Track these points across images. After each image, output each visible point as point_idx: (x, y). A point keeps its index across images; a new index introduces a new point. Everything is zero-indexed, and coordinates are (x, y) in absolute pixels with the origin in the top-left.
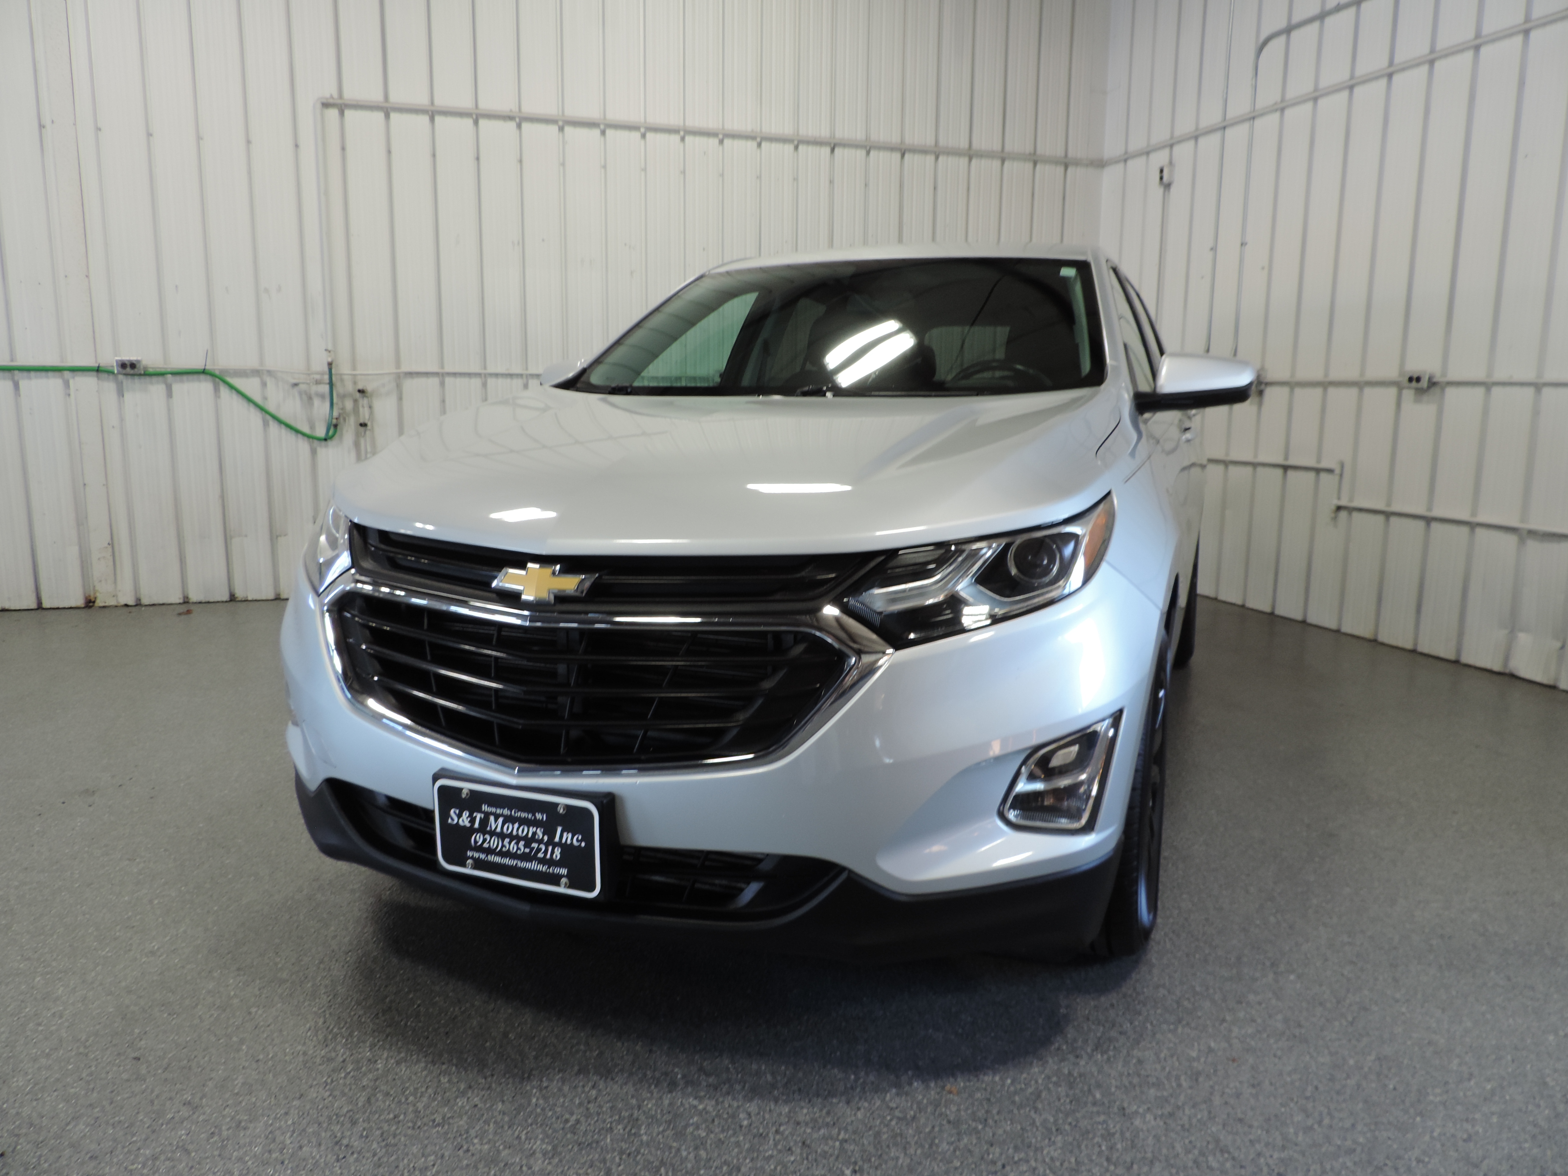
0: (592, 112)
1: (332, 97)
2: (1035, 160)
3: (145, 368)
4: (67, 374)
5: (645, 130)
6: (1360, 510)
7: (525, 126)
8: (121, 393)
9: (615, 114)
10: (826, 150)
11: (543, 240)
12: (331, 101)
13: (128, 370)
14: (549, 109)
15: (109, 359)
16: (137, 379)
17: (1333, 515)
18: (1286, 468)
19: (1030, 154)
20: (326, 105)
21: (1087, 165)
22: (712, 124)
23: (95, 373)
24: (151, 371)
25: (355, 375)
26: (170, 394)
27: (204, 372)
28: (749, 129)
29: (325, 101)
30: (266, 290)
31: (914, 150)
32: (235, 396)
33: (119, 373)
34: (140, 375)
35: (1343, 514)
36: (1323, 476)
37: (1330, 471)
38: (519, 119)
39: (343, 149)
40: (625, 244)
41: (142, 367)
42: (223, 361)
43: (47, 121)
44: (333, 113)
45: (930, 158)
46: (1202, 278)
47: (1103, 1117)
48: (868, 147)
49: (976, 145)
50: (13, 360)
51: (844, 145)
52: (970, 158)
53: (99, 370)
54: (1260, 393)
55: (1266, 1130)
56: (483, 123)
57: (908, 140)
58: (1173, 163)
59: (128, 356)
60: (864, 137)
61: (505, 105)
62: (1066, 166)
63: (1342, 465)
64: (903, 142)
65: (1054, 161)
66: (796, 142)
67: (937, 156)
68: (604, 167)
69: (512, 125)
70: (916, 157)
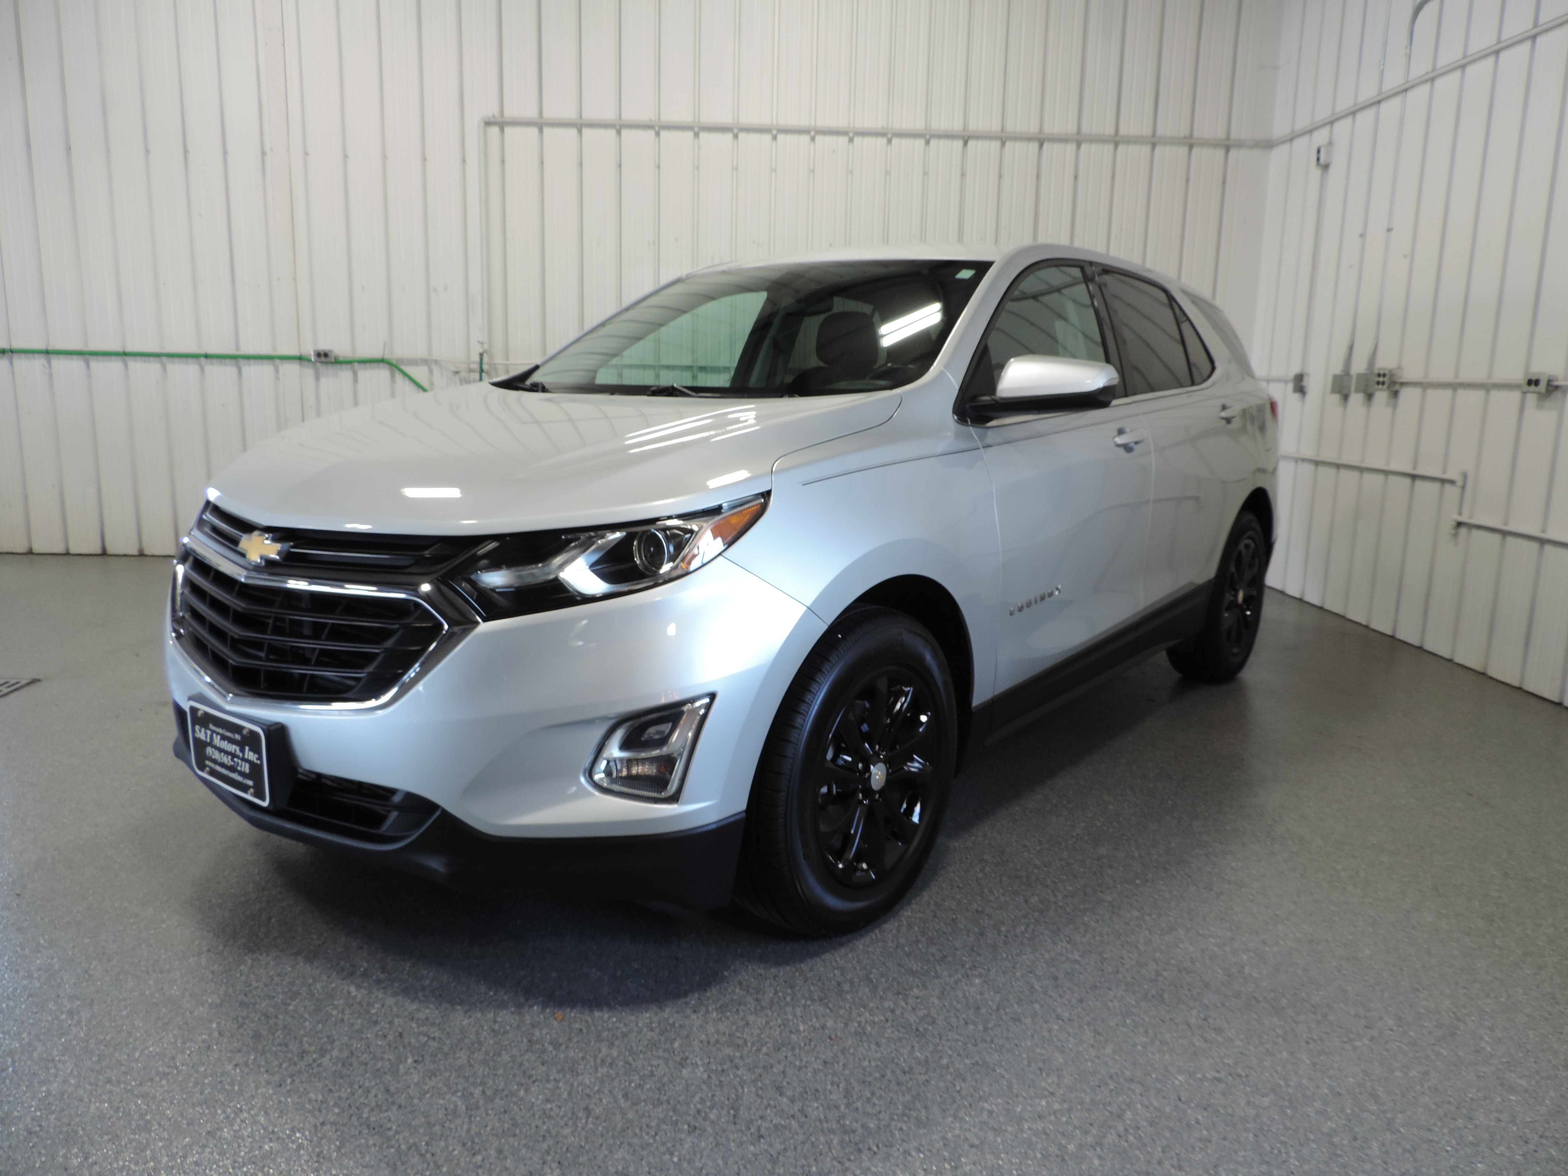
0: (725, 117)
1: (494, 116)
2: (1190, 143)
3: (335, 358)
4: (277, 361)
5: (774, 131)
6: (1479, 527)
7: (663, 134)
8: (317, 378)
9: (749, 118)
10: (959, 143)
11: (676, 240)
12: (492, 120)
13: (323, 359)
14: (685, 116)
15: (309, 351)
16: (330, 367)
17: (1453, 532)
18: (1414, 477)
19: (1185, 138)
20: (488, 123)
21: (1252, 147)
22: (841, 123)
23: (297, 361)
24: (341, 359)
25: (507, 365)
26: (356, 380)
27: (382, 361)
28: (879, 125)
29: (487, 120)
30: (435, 290)
31: (1054, 139)
32: (407, 382)
33: (316, 361)
34: (332, 363)
35: (1463, 531)
36: (1448, 487)
37: (1452, 482)
38: (657, 127)
39: (503, 162)
40: (754, 242)
41: (333, 356)
42: (400, 351)
43: (267, 150)
44: (494, 131)
45: (1071, 147)
46: (1351, 266)
47: (661, 1062)
48: (1003, 139)
49: (1123, 131)
50: (238, 349)
51: (977, 137)
52: (1116, 145)
53: (300, 359)
54: (1396, 394)
55: (792, 1100)
56: (625, 132)
57: (1048, 129)
58: (1330, 144)
59: (323, 347)
60: (999, 128)
61: (645, 114)
62: (1228, 149)
63: (1465, 476)
64: (1041, 131)
65: (1214, 144)
66: (927, 136)
67: (1079, 144)
68: (736, 169)
69: (651, 133)
70: (1056, 146)
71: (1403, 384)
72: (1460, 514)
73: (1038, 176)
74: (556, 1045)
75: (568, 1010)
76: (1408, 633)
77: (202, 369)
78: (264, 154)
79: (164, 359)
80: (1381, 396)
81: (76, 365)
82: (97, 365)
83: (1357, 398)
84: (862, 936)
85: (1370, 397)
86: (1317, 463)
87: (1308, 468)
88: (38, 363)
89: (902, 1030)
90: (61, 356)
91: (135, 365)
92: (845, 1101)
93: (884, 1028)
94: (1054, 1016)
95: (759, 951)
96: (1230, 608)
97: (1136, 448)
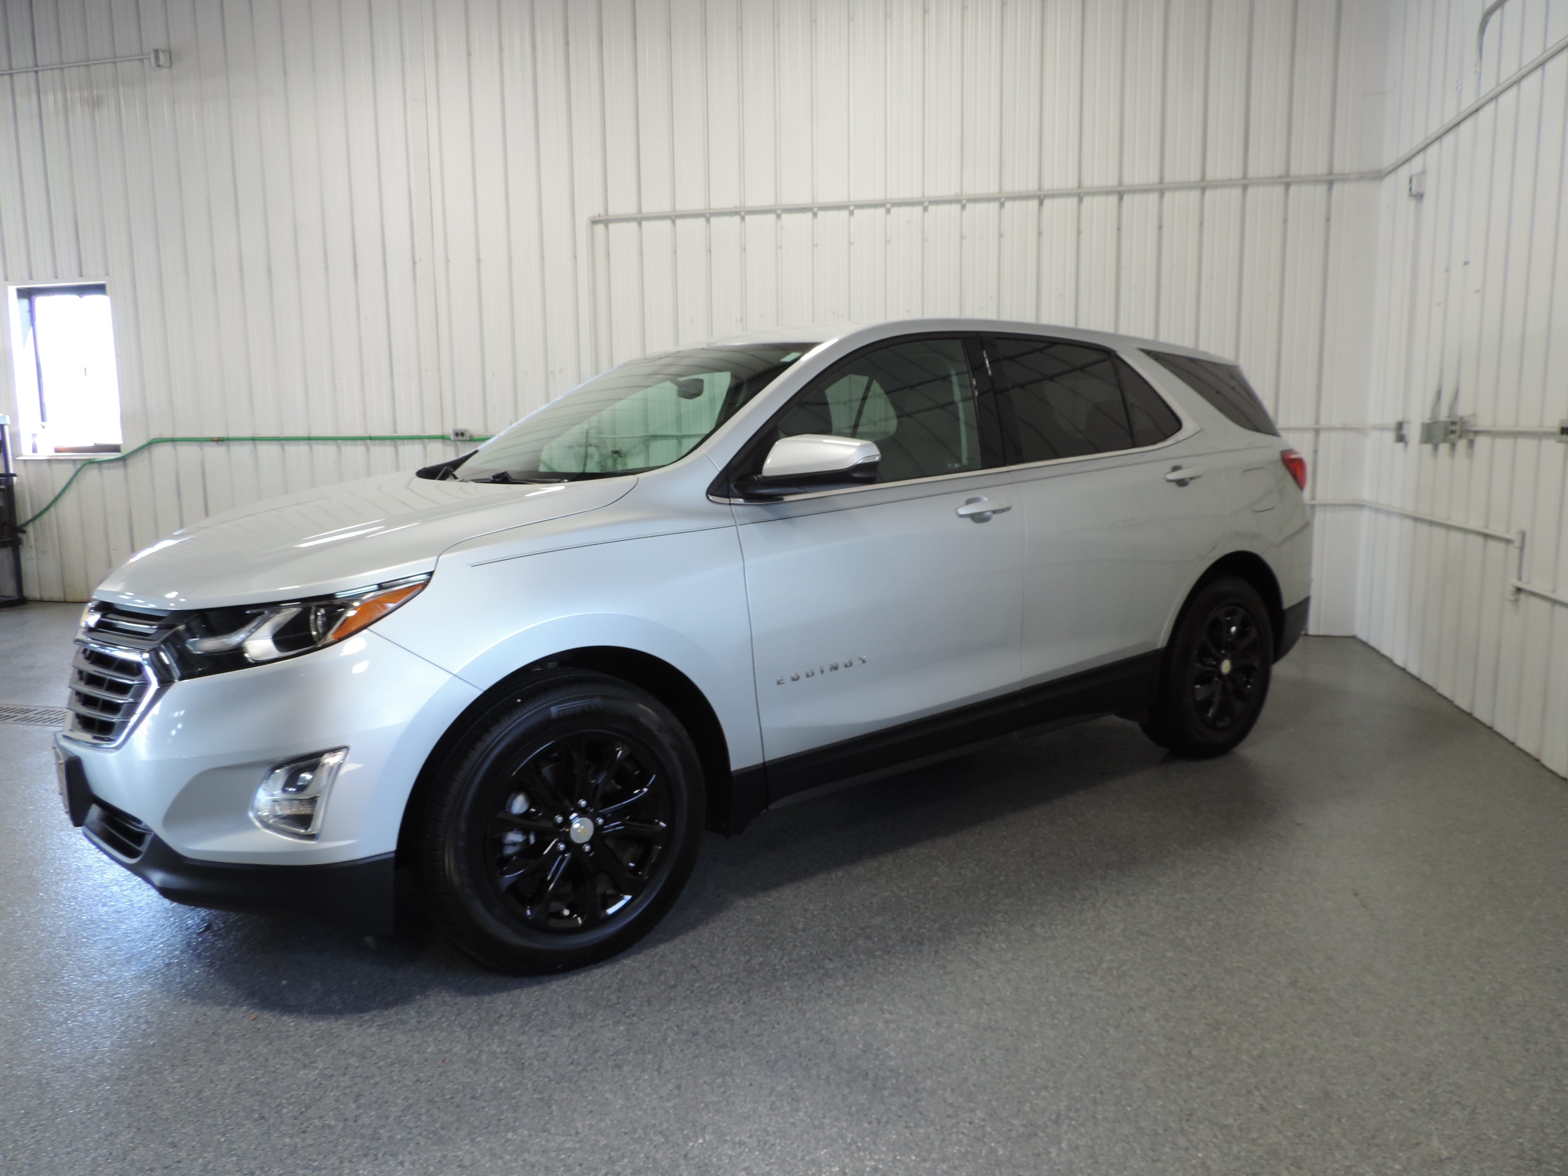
0: (804, 199)
1: (599, 216)
2: (1287, 181)
3: (471, 436)
4: (426, 441)
5: (848, 207)
6: (1536, 595)
7: (748, 218)
9: (826, 197)
10: (1034, 203)
11: (762, 316)
12: (598, 218)
13: (460, 438)
14: (768, 201)
15: (449, 431)
16: (467, 444)
17: (1512, 598)
18: (1486, 537)
19: (1280, 177)
20: (594, 222)
21: (1360, 180)
22: (915, 193)
23: (441, 440)
24: (476, 437)
25: (615, 438)
28: (953, 193)
29: (593, 219)
30: (552, 373)
31: (1134, 191)
33: (454, 441)
34: (467, 441)
35: (1522, 597)
36: (1510, 548)
37: (1513, 542)
38: (741, 213)
39: (608, 257)
40: (834, 313)
41: (468, 435)
43: (417, 260)
44: (600, 228)
45: (1154, 197)
46: (1439, 304)
47: (292, 1062)
48: (1080, 194)
49: (1210, 176)
50: (395, 432)
51: (1053, 195)
52: (1203, 190)
53: (443, 438)
54: (1471, 443)
55: (358, 1108)
56: (713, 220)
57: (1127, 181)
58: (1424, 172)
59: (461, 427)
60: (1075, 185)
61: (729, 202)
62: (1330, 184)
63: (1523, 535)
64: (1120, 184)
65: (1315, 180)
66: (1001, 199)
67: (1162, 193)
68: (817, 245)
69: (737, 218)
70: (1137, 197)
71: (1476, 433)
72: (1520, 579)
73: (1119, 229)
74: (228, 1039)
75: (267, 1012)
76: (1482, 714)
77: (368, 449)
78: (414, 263)
79: (340, 442)
80: (1462, 444)
81: (273, 449)
82: (292, 449)
83: (1444, 447)
84: (565, 977)
85: (1453, 446)
86: (1416, 520)
87: (1409, 523)
88: (248, 448)
89: (510, 1062)
90: (264, 442)
91: (318, 448)
92: (399, 1113)
93: (497, 1058)
94: (656, 1066)
95: (465, 981)
96: (1204, 679)
97: (995, 517)
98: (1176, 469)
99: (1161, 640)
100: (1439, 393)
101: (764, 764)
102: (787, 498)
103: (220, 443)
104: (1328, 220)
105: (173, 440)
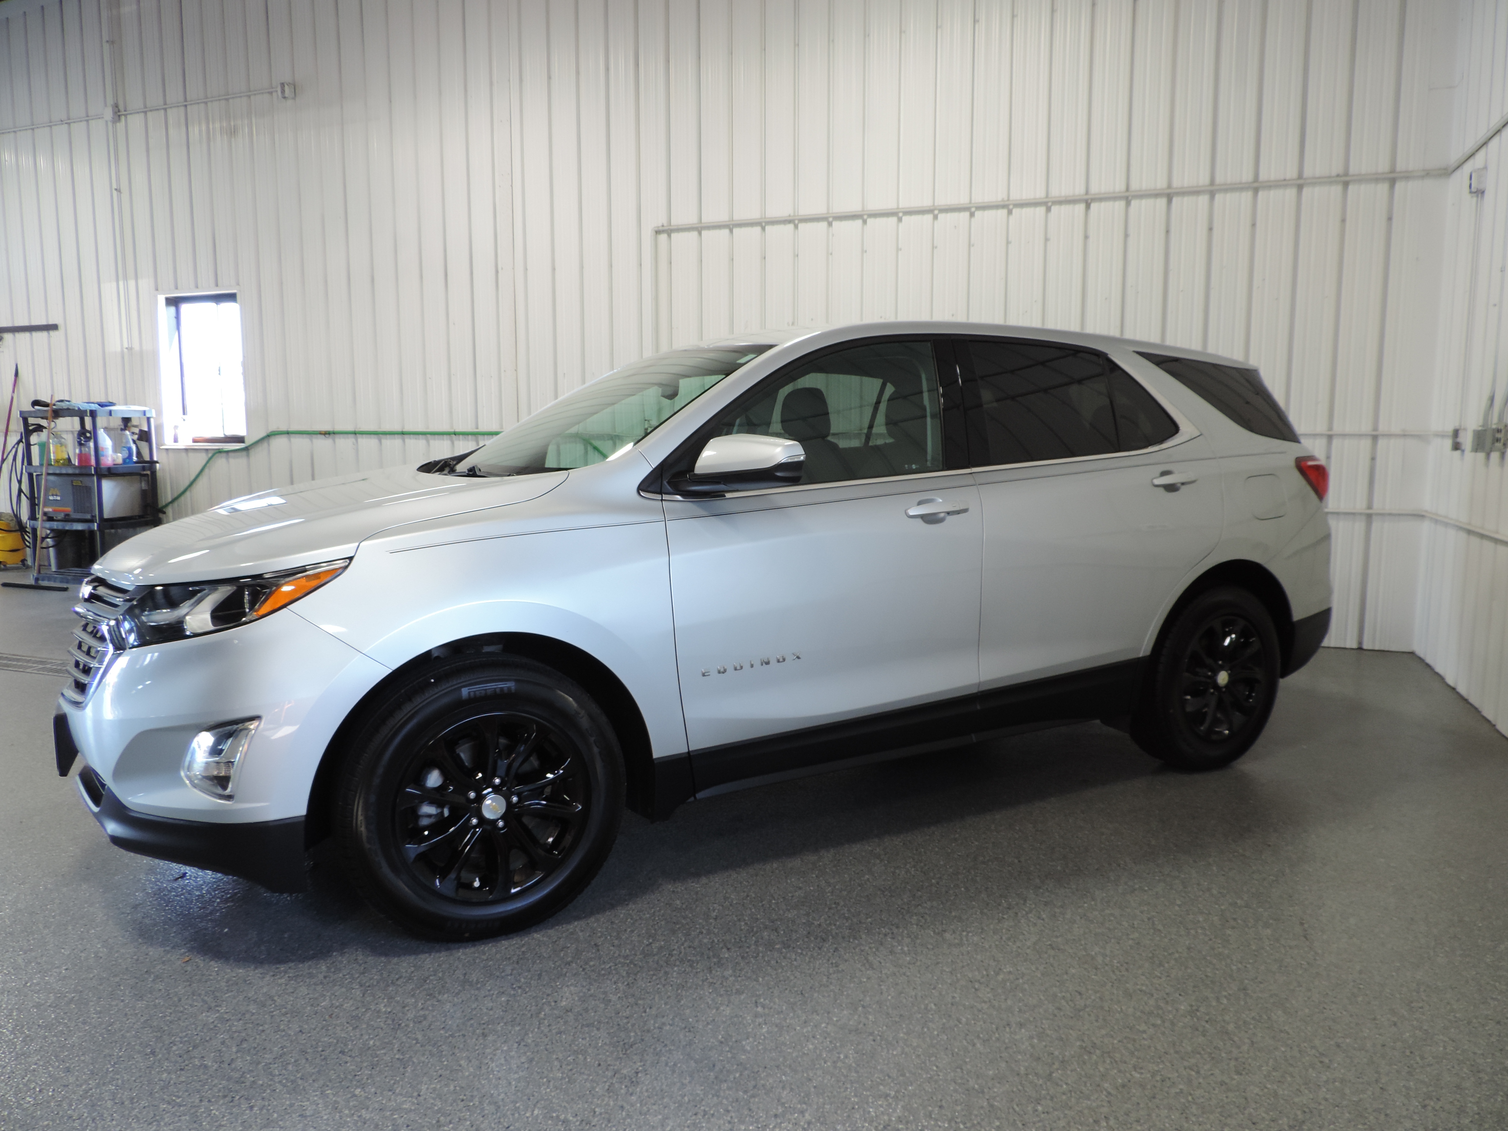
0: (855, 207)
1: (663, 226)
2: (1345, 180)
5: (897, 214)
7: (801, 226)
9: (874, 205)
10: (1082, 207)
11: (812, 320)
12: (661, 228)
14: (820, 209)
19: (1338, 176)
20: (658, 232)
21: (1422, 177)
22: (962, 199)
28: (1000, 199)
29: (656, 229)
31: (1184, 193)
32: (596, 452)
38: (794, 221)
39: (671, 263)
43: (500, 269)
44: (663, 237)
45: (1204, 199)
47: (200, 1004)
48: (1127, 198)
49: (1263, 176)
50: (477, 428)
51: (1101, 199)
52: (1256, 191)
55: (238, 1051)
56: (768, 228)
57: (1176, 183)
58: (1485, 168)
60: (1123, 188)
61: (784, 211)
62: (1393, 182)
65: (1376, 179)
66: (1048, 204)
67: (1212, 195)
68: (866, 251)
69: (791, 226)
70: (1187, 200)
73: (1168, 232)
74: (157, 978)
75: (200, 956)
77: (453, 443)
78: (497, 272)
79: (429, 436)
81: (373, 441)
82: (387, 442)
83: (1495, 456)
86: (1469, 532)
87: (1463, 535)
88: (350, 441)
89: (389, 1022)
90: (364, 436)
94: (519, 1039)
95: (382, 942)
96: (1198, 692)
97: (949, 518)
98: (1164, 473)
99: (1144, 647)
100: (1492, 399)
101: (689, 752)
102: (728, 495)
103: (327, 436)
104: (1390, 219)
105: (288, 433)
